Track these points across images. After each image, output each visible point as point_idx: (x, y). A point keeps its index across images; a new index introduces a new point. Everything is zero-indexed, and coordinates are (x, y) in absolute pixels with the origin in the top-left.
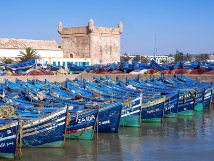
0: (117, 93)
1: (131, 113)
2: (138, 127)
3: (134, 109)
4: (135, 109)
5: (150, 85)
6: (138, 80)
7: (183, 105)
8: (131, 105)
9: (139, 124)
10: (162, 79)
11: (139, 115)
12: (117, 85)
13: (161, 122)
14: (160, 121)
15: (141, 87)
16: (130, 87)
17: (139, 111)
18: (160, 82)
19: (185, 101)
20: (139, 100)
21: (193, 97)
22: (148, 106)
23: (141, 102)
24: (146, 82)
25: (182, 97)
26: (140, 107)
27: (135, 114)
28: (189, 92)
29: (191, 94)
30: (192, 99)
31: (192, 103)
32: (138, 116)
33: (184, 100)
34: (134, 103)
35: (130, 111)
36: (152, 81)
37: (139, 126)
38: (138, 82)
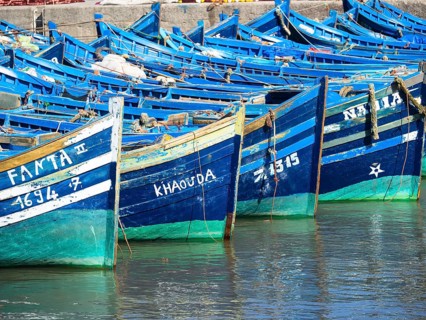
0: (42, 97)
1: (66, 200)
2: (105, 268)
3: (82, 176)
4: (89, 179)
5: (216, 53)
6: (155, 27)
7: (362, 150)
8: (65, 156)
9: (108, 254)
10: (277, 20)
11: (110, 206)
12: (48, 56)
13: (227, 237)
14: (220, 234)
15: (172, 63)
16: (114, 64)
17: (105, 186)
18: (272, 38)
19: (377, 129)
20: (106, 134)
21: (414, 111)
22: (159, 160)
23: (116, 141)
24: (198, 37)
25: (361, 108)
26: (112, 166)
27: (88, 203)
28: (395, 86)
29: (403, 94)
30: (409, 119)
31: (412, 136)
32: (103, 212)
33: (368, 126)
34: (80, 150)
35: (63, 189)
36: (230, 31)
37: (110, 263)
38: (154, 40)
